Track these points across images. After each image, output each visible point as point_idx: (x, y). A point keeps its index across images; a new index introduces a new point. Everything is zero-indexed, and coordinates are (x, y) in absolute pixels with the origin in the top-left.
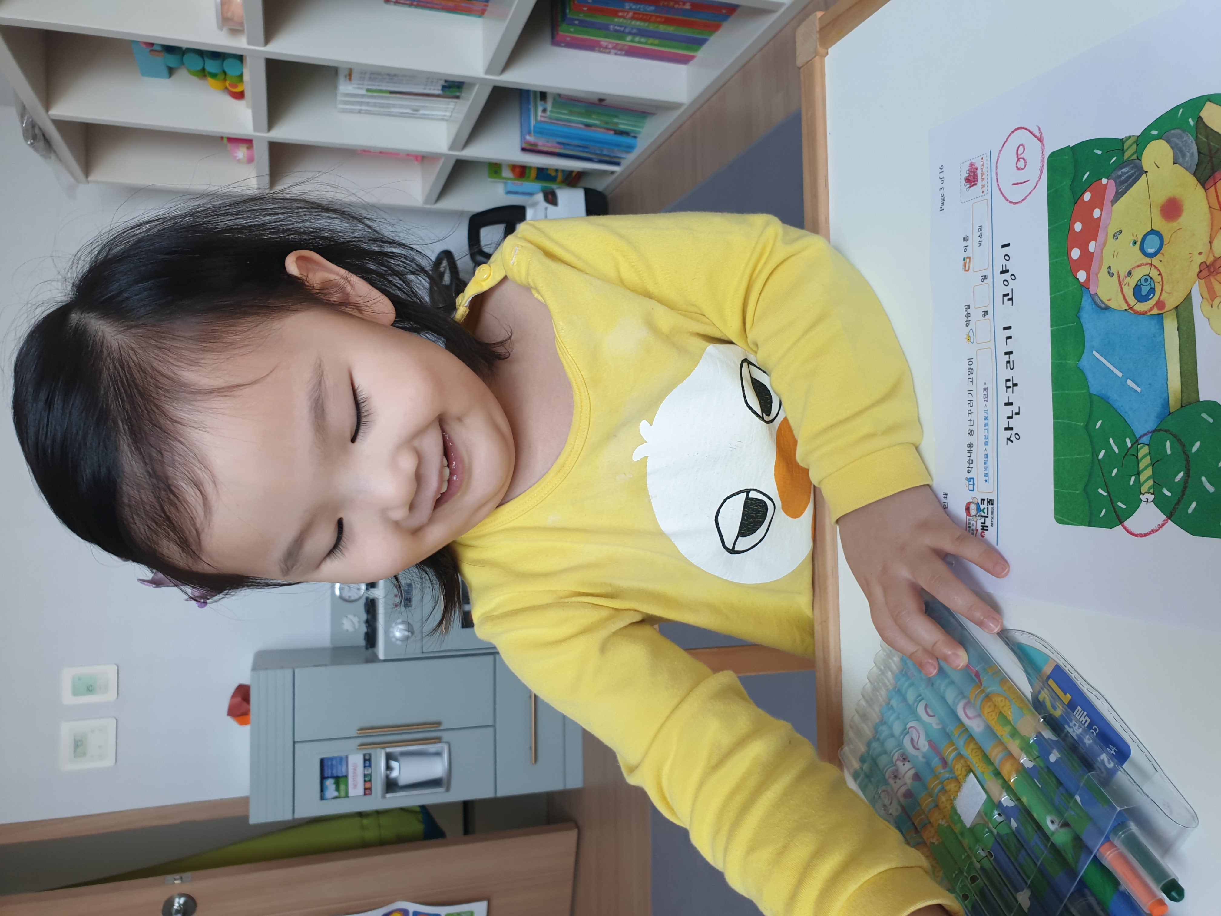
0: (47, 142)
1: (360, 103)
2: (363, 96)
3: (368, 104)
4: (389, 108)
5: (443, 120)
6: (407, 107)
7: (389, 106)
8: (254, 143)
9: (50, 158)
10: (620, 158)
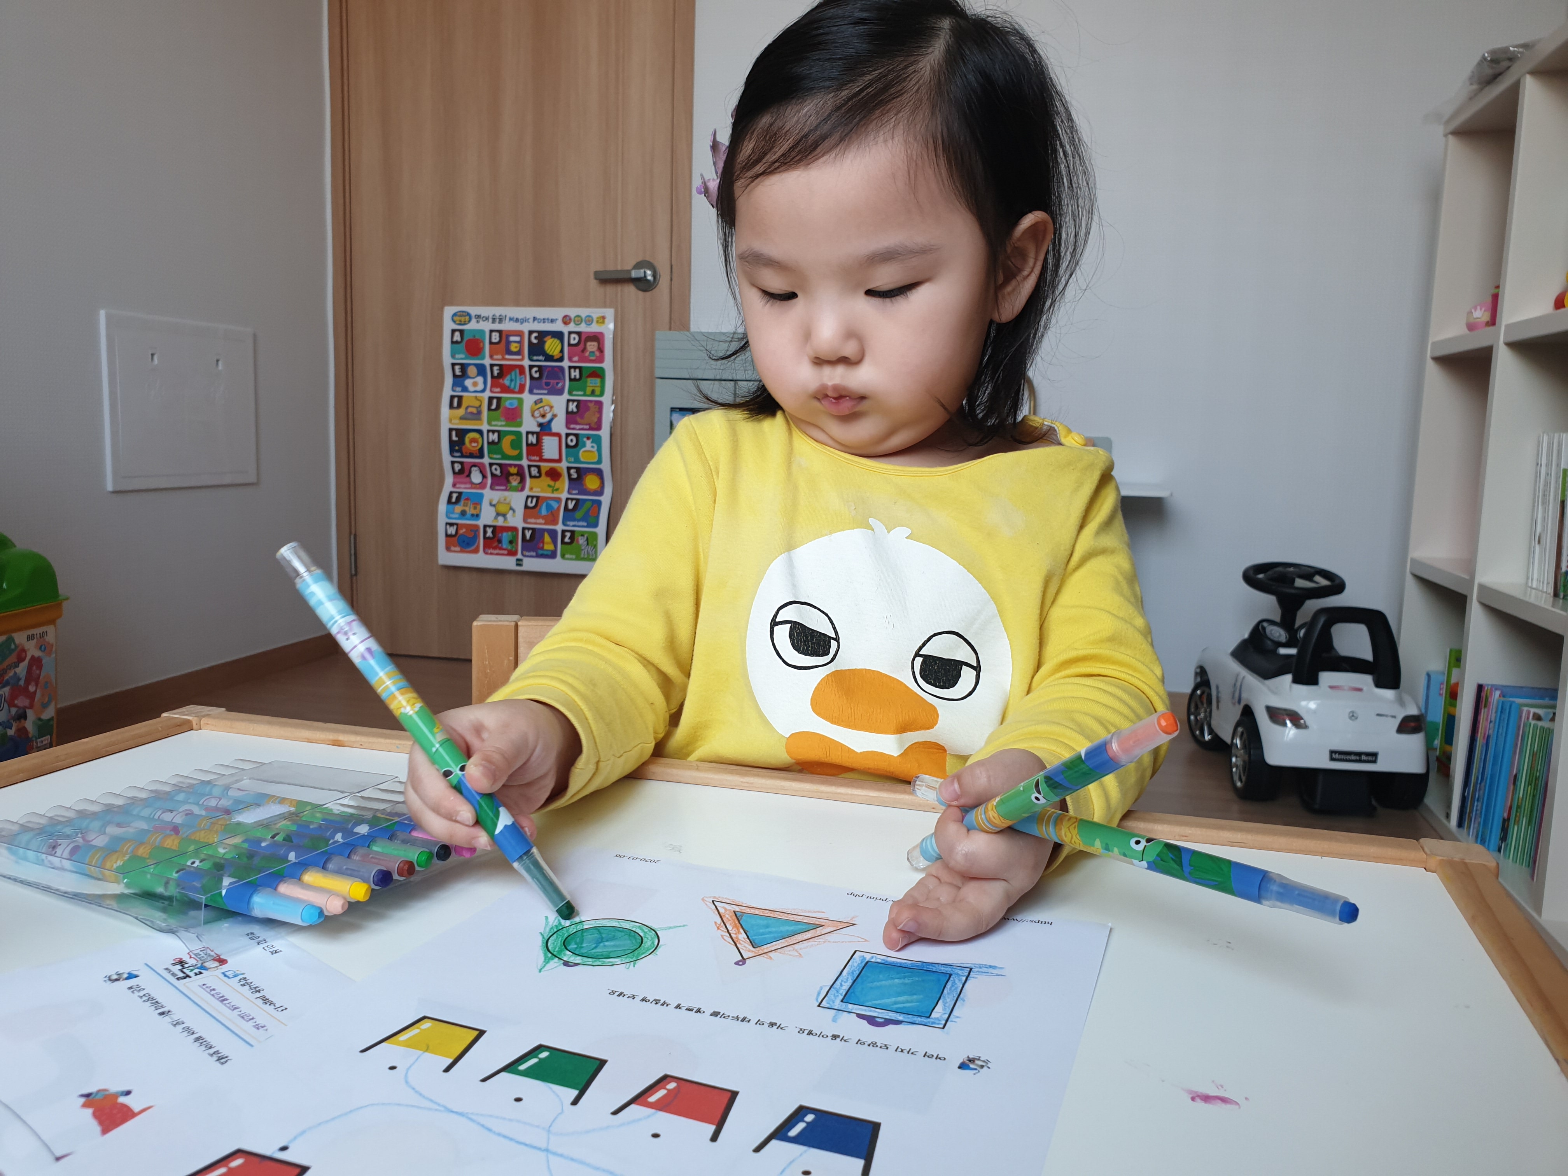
0: (1493, 79)
1: (1549, 464)
2: (1558, 465)
3: (1548, 474)
4: (1543, 503)
5: (1528, 578)
6: (1544, 527)
7: (1545, 502)
8: (1492, 328)
9: (1471, 84)
10: (1469, 827)
